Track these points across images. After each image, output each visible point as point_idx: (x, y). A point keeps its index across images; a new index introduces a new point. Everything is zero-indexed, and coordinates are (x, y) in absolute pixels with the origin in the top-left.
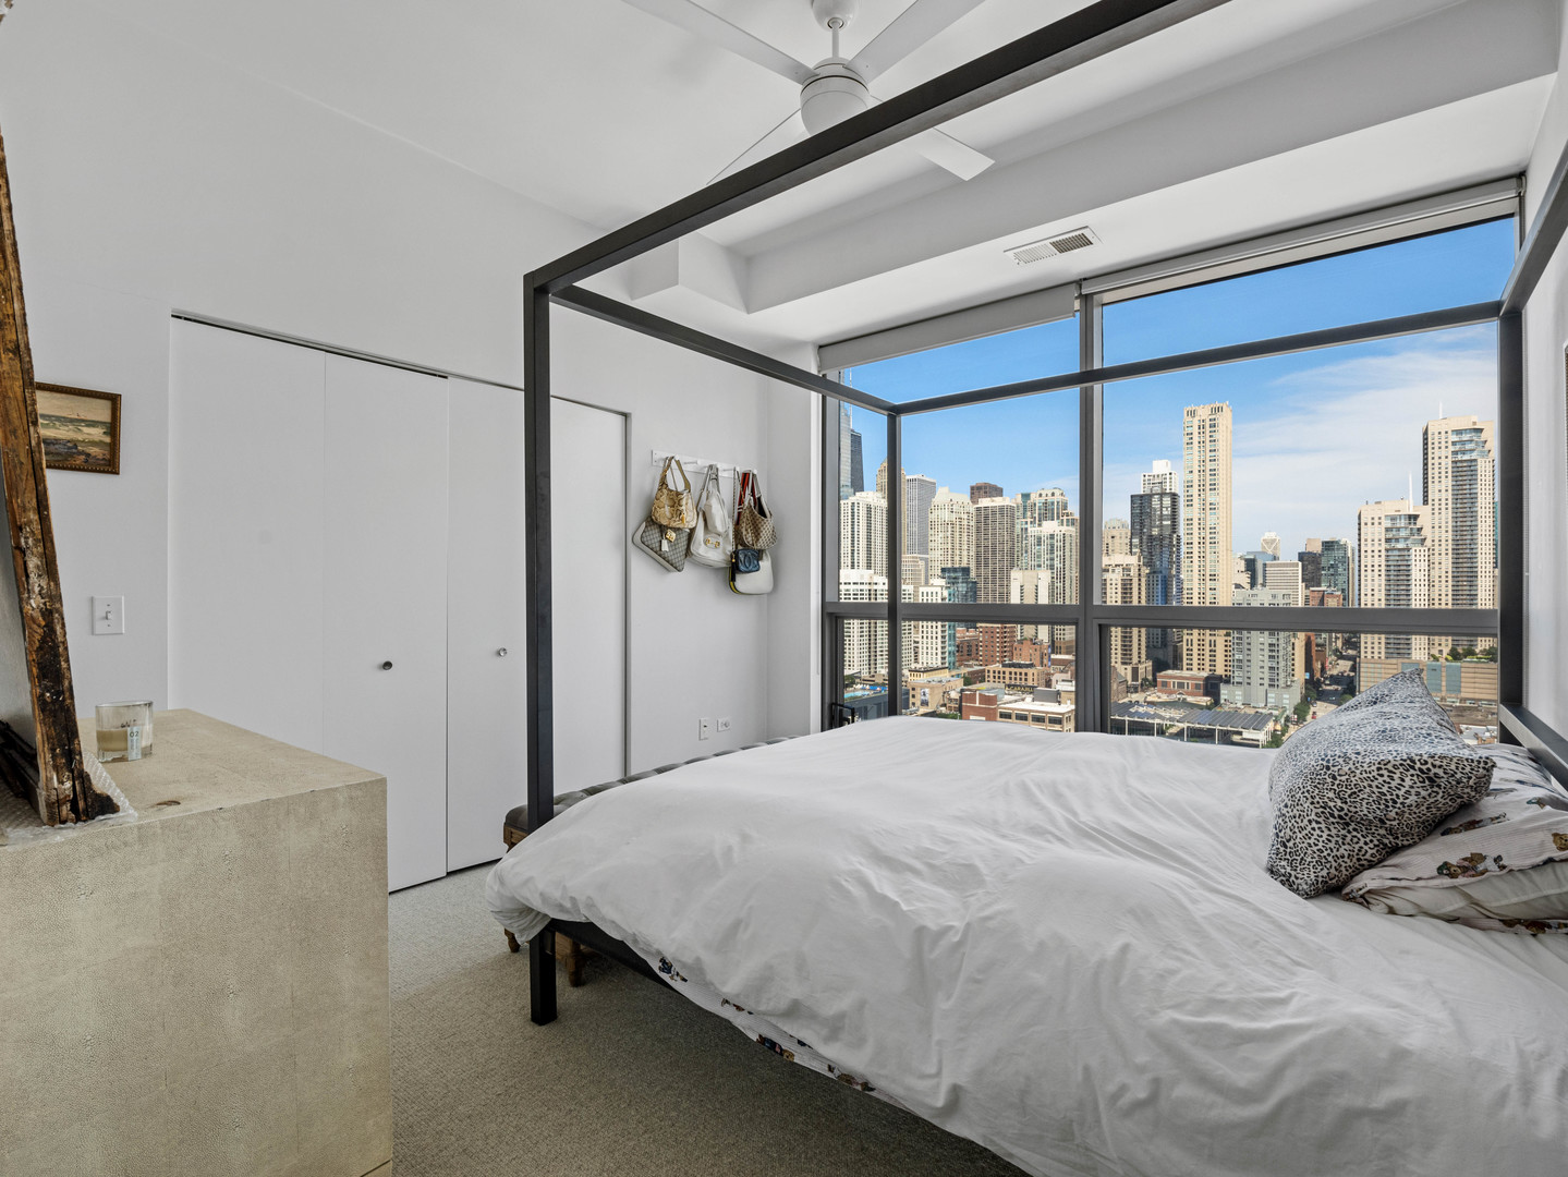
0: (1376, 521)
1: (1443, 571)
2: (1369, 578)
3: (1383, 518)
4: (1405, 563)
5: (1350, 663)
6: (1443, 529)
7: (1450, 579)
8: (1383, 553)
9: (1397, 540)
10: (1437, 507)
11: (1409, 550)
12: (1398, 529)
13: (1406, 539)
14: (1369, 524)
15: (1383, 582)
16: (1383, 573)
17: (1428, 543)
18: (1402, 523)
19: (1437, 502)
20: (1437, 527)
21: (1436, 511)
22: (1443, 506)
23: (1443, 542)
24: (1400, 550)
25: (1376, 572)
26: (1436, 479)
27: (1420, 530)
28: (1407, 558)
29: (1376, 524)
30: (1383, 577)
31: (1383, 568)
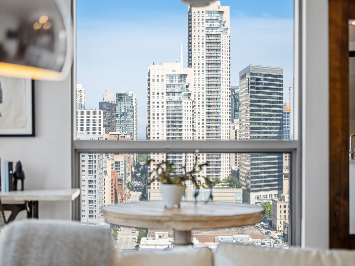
0: (160, 78)
1: (201, 118)
2: (156, 124)
3: (165, 76)
4: (178, 112)
5: (140, 194)
6: (201, 86)
7: (205, 125)
8: (165, 104)
9: (174, 94)
10: (197, 69)
11: (180, 102)
12: (174, 85)
13: (179, 93)
14: (156, 80)
15: (165, 128)
16: (165, 120)
17: (192, 97)
18: (176, 81)
19: (197, 66)
20: (197, 85)
21: (197, 73)
22: (201, 69)
23: (201, 97)
24: (175, 102)
25: (160, 120)
26: (197, 48)
27: (187, 86)
28: (180, 108)
29: (160, 80)
30: (165, 124)
31: (165, 116)
